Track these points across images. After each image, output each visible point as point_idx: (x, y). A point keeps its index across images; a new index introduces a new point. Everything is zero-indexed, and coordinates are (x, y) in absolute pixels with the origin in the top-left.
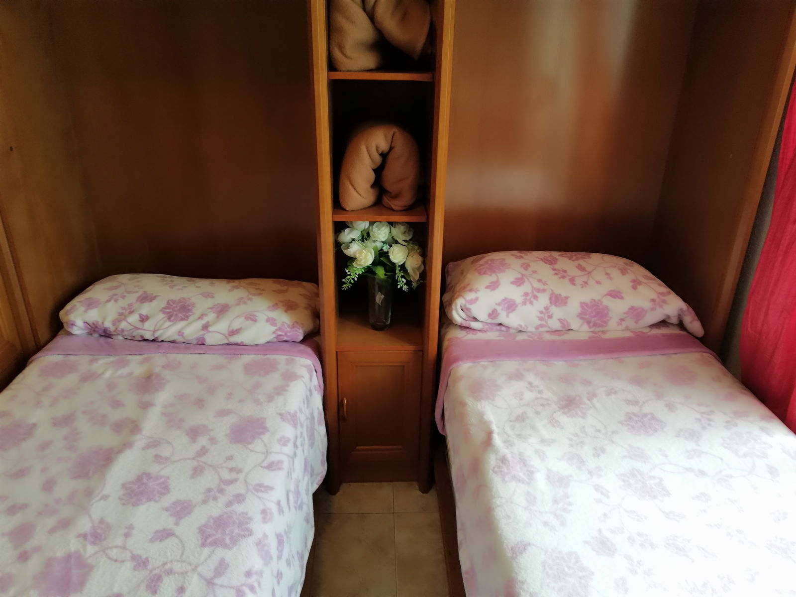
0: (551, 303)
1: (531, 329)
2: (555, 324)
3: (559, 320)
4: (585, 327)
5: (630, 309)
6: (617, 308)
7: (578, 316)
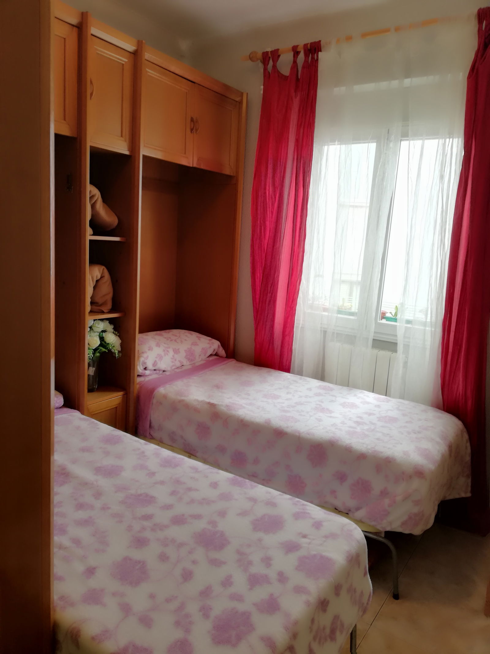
0: (174, 353)
1: (169, 369)
2: (178, 364)
3: (179, 361)
4: (188, 363)
5: (202, 349)
6: (198, 350)
7: (185, 357)
